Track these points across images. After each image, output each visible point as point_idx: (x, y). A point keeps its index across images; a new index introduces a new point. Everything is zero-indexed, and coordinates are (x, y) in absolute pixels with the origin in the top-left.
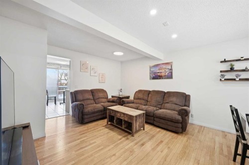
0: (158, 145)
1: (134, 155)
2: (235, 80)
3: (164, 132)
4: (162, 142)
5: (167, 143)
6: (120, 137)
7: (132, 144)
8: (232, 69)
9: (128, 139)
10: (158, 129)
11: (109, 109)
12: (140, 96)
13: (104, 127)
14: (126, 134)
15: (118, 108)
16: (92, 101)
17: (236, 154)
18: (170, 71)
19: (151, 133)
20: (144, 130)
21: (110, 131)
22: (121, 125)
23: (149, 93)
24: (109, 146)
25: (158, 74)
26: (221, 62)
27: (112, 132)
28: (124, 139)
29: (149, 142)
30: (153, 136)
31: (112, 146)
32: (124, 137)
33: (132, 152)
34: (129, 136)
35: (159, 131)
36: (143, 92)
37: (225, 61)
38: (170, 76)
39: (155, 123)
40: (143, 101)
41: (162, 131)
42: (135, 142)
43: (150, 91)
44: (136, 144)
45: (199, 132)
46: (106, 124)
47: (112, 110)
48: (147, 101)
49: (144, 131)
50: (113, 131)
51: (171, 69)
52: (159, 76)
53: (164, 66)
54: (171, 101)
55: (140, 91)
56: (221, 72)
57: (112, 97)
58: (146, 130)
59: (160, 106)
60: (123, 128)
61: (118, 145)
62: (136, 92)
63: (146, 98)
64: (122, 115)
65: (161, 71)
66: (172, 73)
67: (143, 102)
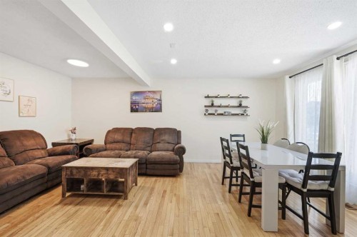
0: (163, 197)
1: (143, 222)
2: (214, 114)
3: (161, 180)
4: (165, 192)
5: (172, 191)
6: (105, 209)
7: (131, 209)
8: (212, 105)
9: (120, 206)
10: (154, 179)
11: (67, 168)
12: (118, 137)
13: (58, 207)
14: (114, 200)
15: (88, 161)
16: (7, 160)
17: (224, 177)
18: (159, 102)
19: (148, 185)
20: (136, 185)
21: (78, 207)
22: (100, 190)
23: (131, 132)
24: (93, 230)
25: (144, 105)
26: (206, 97)
27: (84, 207)
28: (113, 209)
29: (152, 198)
30: (153, 189)
31: (100, 228)
32: (112, 205)
33: (137, 219)
34: (120, 201)
35: (156, 181)
36: (122, 131)
37: (208, 97)
38: (158, 109)
39: (148, 172)
40: (124, 145)
41: (159, 178)
42: (134, 204)
43: (132, 130)
44: (137, 207)
45: (191, 169)
46: (60, 198)
47: (77, 168)
48: (130, 144)
49: (137, 187)
50: (84, 204)
51: (160, 100)
52: (145, 108)
53: (151, 95)
54: (162, 140)
55: (116, 130)
56: (205, 106)
57: (54, 144)
58: (139, 185)
59: (149, 148)
60: (105, 193)
61: (109, 222)
62: (109, 132)
63: (127, 139)
64: (103, 172)
65: (147, 101)
66: (161, 104)
67: (122, 146)
